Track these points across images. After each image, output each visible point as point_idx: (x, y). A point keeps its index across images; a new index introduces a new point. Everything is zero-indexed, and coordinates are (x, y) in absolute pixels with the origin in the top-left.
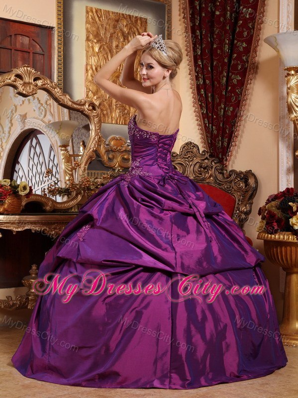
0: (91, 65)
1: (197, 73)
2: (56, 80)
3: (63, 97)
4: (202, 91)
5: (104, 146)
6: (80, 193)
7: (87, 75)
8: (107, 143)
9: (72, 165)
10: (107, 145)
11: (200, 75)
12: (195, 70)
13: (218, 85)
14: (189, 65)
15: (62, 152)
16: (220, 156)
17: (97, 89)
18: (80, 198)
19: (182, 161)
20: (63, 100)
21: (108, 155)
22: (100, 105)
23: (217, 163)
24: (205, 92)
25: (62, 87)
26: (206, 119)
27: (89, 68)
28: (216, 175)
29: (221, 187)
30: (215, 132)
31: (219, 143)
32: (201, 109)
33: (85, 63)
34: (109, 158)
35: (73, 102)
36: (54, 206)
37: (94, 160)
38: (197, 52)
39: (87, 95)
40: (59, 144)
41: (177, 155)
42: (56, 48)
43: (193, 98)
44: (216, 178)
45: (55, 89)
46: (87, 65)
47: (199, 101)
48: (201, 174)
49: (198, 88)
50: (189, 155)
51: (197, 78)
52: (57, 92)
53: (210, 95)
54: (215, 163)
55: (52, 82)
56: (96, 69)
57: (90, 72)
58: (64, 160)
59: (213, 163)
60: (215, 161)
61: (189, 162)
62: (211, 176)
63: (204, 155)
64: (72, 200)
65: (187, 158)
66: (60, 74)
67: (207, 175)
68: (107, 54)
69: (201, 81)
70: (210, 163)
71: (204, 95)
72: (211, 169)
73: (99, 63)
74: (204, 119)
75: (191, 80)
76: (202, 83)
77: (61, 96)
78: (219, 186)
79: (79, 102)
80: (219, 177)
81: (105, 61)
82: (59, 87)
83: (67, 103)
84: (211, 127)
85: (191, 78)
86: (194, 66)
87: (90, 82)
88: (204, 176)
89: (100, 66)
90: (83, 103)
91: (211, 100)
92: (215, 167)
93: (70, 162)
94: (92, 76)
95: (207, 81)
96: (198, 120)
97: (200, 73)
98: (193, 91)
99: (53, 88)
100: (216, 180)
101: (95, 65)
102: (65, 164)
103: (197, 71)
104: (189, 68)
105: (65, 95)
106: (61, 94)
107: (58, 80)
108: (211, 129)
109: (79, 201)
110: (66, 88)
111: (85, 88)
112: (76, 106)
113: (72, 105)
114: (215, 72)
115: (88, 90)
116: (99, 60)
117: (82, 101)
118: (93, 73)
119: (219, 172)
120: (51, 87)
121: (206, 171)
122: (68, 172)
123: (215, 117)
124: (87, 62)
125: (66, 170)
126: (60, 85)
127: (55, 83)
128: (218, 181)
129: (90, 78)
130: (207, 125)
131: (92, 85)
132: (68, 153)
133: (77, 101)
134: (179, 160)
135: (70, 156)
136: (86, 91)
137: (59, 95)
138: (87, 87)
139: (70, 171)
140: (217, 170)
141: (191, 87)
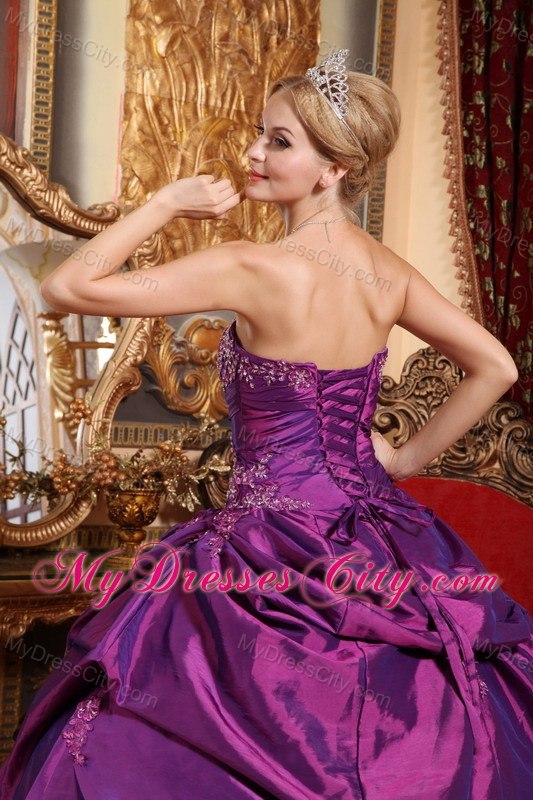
0: (142, 96)
1: (470, 129)
2: (27, 141)
3: (47, 197)
4: (482, 191)
5: (170, 349)
6: (86, 498)
7: (128, 127)
8: (179, 338)
9: (73, 375)
10: (179, 345)
11: (477, 139)
12: (464, 121)
14: (444, 104)
15: (48, 334)
16: (527, 398)
17: (157, 172)
18: (84, 511)
19: (409, 407)
20: (48, 204)
21: (180, 374)
23: (515, 419)
24: (490, 194)
25: (47, 164)
26: (488, 280)
27: (133, 103)
28: (510, 457)
29: (525, 496)
30: (516, 322)
31: (524, 357)
32: (474, 243)
33: (122, 90)
34: (183, 385)
35: (79, 213)
36: (3, 536)
37: (135, 392)
38: (472, 63)
39: (125, 190)
40: (40, 308)
41: (395, 385)
42: (34, 39)
43: (451, 206)
44: (510, 466)
45: (22, 168)
46: (128, 94)
47: (469, 217)
48: (463, 450)
49: (470, 178)
50: (429, 389)
51: (468, 146)
52: (32, 179)
53: (504, 203)
54: (510, 419)
55: (14, 148)
56: (157, 108)
57: (137, 119)
58: (50, 360)
59: (504, 419)
60: (511, 414)
61: (428, 408)
62: (495, 458)
64: (62, 516)
65: (424, 398)
66: (42, 122)
67: (482, 454)
68: (192, 61)
69: (480, 160)
70: (494, 418)
71: (485, 203)
72: (495, 437)
73: (167, 90)
74: (482, 276)
75: (448, 151)
76: (482, 163)
77: (42, 191)
78: (519, 493)
79: (96, 212)
80: (520, 462)
81: (184, 84)
82: (38, 162)
83: (60, 213)
84: (501, 305)
85: (450, 143)
86: (462, 109)
87: (135, 148)
88: (472, 458)
89: (170, 100)
90: (109, 215)
91: (507, 221)
92: (509, 430)
93: (69, 366)
94: (141, 129)
95: (499, 159)
96: (462, 277)
97: (478, 133)
98: (452, 184)
99: (18, 167)
100: (508, 473)
101: (152, 97)
102: (55, 370)
103: (469, 123)
104: (445, 111)
105: (56, 191)
106: (41, 187)
107: (36, 141)
108: (502, 311)
109: (81, 519)
110: (60, 167)
111: (120, 166)
112: (87, 224)
113: (75, 222)
114: (526, 135)
115: (128, 175)
116: (166, 81)
117: (108, 207)
118: (146, 122)
119: (520, 447)
120: (12, 163)
121: (480, 443)
122: (61, 394)
123: (517, 274)
124: (127, 87)
125: (57, 389)
126: (39, 158)
127: (24, 149)
128: (516, 477)
129: (135, 136)
130: (491, 297)
131: (141, 158)
132: (64, 338)
133: (90, 209)
134: (401, 403)
135: (71, 346)
136: (121, 175)
137: (35, 188)
138: (125, 164)
139: (67, 393)
140: (515, 442)
141: (447, 172)
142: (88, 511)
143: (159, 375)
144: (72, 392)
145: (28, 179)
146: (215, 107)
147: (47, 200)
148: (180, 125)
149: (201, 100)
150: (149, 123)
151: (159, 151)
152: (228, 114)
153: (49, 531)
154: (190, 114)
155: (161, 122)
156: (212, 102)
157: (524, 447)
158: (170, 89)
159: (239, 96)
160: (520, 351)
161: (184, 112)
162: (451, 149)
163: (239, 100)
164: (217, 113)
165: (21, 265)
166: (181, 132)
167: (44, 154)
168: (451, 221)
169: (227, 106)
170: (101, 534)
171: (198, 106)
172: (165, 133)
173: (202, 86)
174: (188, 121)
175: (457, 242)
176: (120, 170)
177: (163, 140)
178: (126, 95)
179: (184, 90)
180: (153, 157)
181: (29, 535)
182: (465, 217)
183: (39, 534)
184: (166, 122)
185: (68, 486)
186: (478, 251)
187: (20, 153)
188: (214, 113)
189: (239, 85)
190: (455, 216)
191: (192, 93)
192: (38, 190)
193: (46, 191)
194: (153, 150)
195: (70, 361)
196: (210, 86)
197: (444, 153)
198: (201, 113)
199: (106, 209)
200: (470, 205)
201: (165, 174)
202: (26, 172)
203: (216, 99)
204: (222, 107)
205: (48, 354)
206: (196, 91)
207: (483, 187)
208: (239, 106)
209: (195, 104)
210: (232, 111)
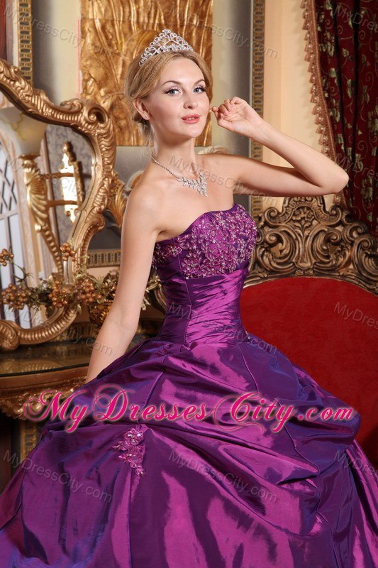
0: (93, 20)
1: (322, 25)
2: (16, 61)
3: (33, 100)
4: (333, 73)
5: (122, 197)
6: (74, 307)
7: (85, 43)
9: (46, 199)
11: (328, 35)
12: (318, 20)
13: (368, 64)
14: (303, 7)
15: (27, 170)
16: (370, 218)
17: (106, 74)
18: (72, 316)
19: (289, 229)
20: (34, 105)
22: (112, 107)
23: (363, 233)
24: (339, 73)
25: (31, 75)
26: (340, 136)
27: (88, 26)
28: (360, 260)
29: (371, 287)
31: (367, 191)
32: (328, 107)
33: (79, 16)
35: (55, 109)
36: (20, 338)
37: (101, 230)
39: (85, 88)
40: (19, 152)
41: (279, 213)
43: (311, 81)
44: (360, 267)
45: (15, 81)
46: (84, 19)
47: (324, 89)
48: (328, 257)
49: (324, 63)
50: (303, 215)
51: (321, 38)
52: (22, 88)
53: (349, 81)
54: (359, 234)
55: (8, 67)
56: (103, 27)
57: (89, 38)
58: (29, 188)
59: (355, 234)
60: (360, 230)
61: (303, 229)
62: (350, 261)
63: (336, 215)
64: (58, 321)
65: (299, 221)
66: (25, 46)
67: (341, 259)
69: (331, 50)
70: (348, 234)
71: (336, 81)
72: (349, 247)
73: (110, 14)
74: (335, 133)
75: (307, 42)
76: (332, 52)
77: (29, 96)
78: (367, 285)
79: (67, 107)
80: (367, 264)
81: (121, 8)
82: (25, 75)
83: (42, 110)
84: (349, 154)
85: (308, 36)
86: (316, 11)
87: (90, 58)
88: (334, 262)
89: (113, 21)
90: (76, 109)
91: (352, 94)
92: (359, 242)
93: (43, 192)
94: (93, 44)
95: (344, 50)
96: (321, 132)
97: (328, 31)
98: (311, 65)
99: (11, 80)
100: (359, 271)
101: (100, 20)
102: (33, 196)
103: (321, 21)
104: (304, 13)
105: (39, 95)
106: (28, 93)
107: (22, 60)
108: (351, 158)
109: (70, 322)
110: (39, 76)
111: (81, 72)
112: (61, 116)
113: (53, 116)
114: (362, 33)
115: (86, 77)
116: (108, 8)
117: (75, 102)
118: (97, 38)
119: (367, 254)
120: (8, 78)
121: (339, 251)
122: (39, 213)
123: (360, 133)
124: (82, 15)
125: (35, 209)
126: (25, 71)
127: (15, 67)
128: (365, 275)
129: (90, 49)
130: (343, 148)
131: (95, 64)
132: (38, 173)
133: (62, 105)
134: (284, 226)
135: (43, 177)
136: (81, 79)
137: (24, 94)
138: (84, 69)
139: (43, 212)
140: (363, 250)
141: (307, 57)
142: (75, 316)
143: (116, 216)
144: (46, 212)
145: (19, 88)
146: (144, 22)
147: (33, 102)
148: (120, 38)
149: (133, 19)
150: (99, 39)
151: (107, 60)
152: (153, 27)
153: (50, 332)
154: (126, 30)
155: (107, 37)
156: (141, 20)
157: (369, 253)
158: (112, 13)
159: (160, 13)
160: (364, 186)
161: (123, 28)
162: (310, 40)
163: (160, 16)
164: (145, 27)
165: (4, 122)
166: (121, 43)
167: (28, 69)
168: (312, 92)
169: (151, 21)
170: (83, 328)
171: (132, 23)
172: (110, 45)
173: (134, 9)
174: (125, 35)
175: (316, 107)
176: (81, 74)
177: (109, 50)
178: (82, 20)
179: (122, 13)
180: (103, 63)
181: (36, 336)
182: (321, 89)
183: (44, 335)
184: (111, 37)
185: (62, 303)
186: (331, 113)
187: (12, 70)
188: (143, 26)
189: (159, 5)
190: (314, 88)
191: (127, 14)
192: (26, 95)
193: (32, 96)
194: (102, 58)
195: (43, 188)
196: (139, 8)
197: (305, 43)
198: (134, 28)
199: (73, 104)
200: (324, 81)
201: (112, 74)
202: (17, 84)
203: (144, 17)
204: (149, 23)
205: (28, 185)
206: (130, 12)
207: (333, 70)
208: (160, 20)
209: (130, 22)
210: (156, 25)
